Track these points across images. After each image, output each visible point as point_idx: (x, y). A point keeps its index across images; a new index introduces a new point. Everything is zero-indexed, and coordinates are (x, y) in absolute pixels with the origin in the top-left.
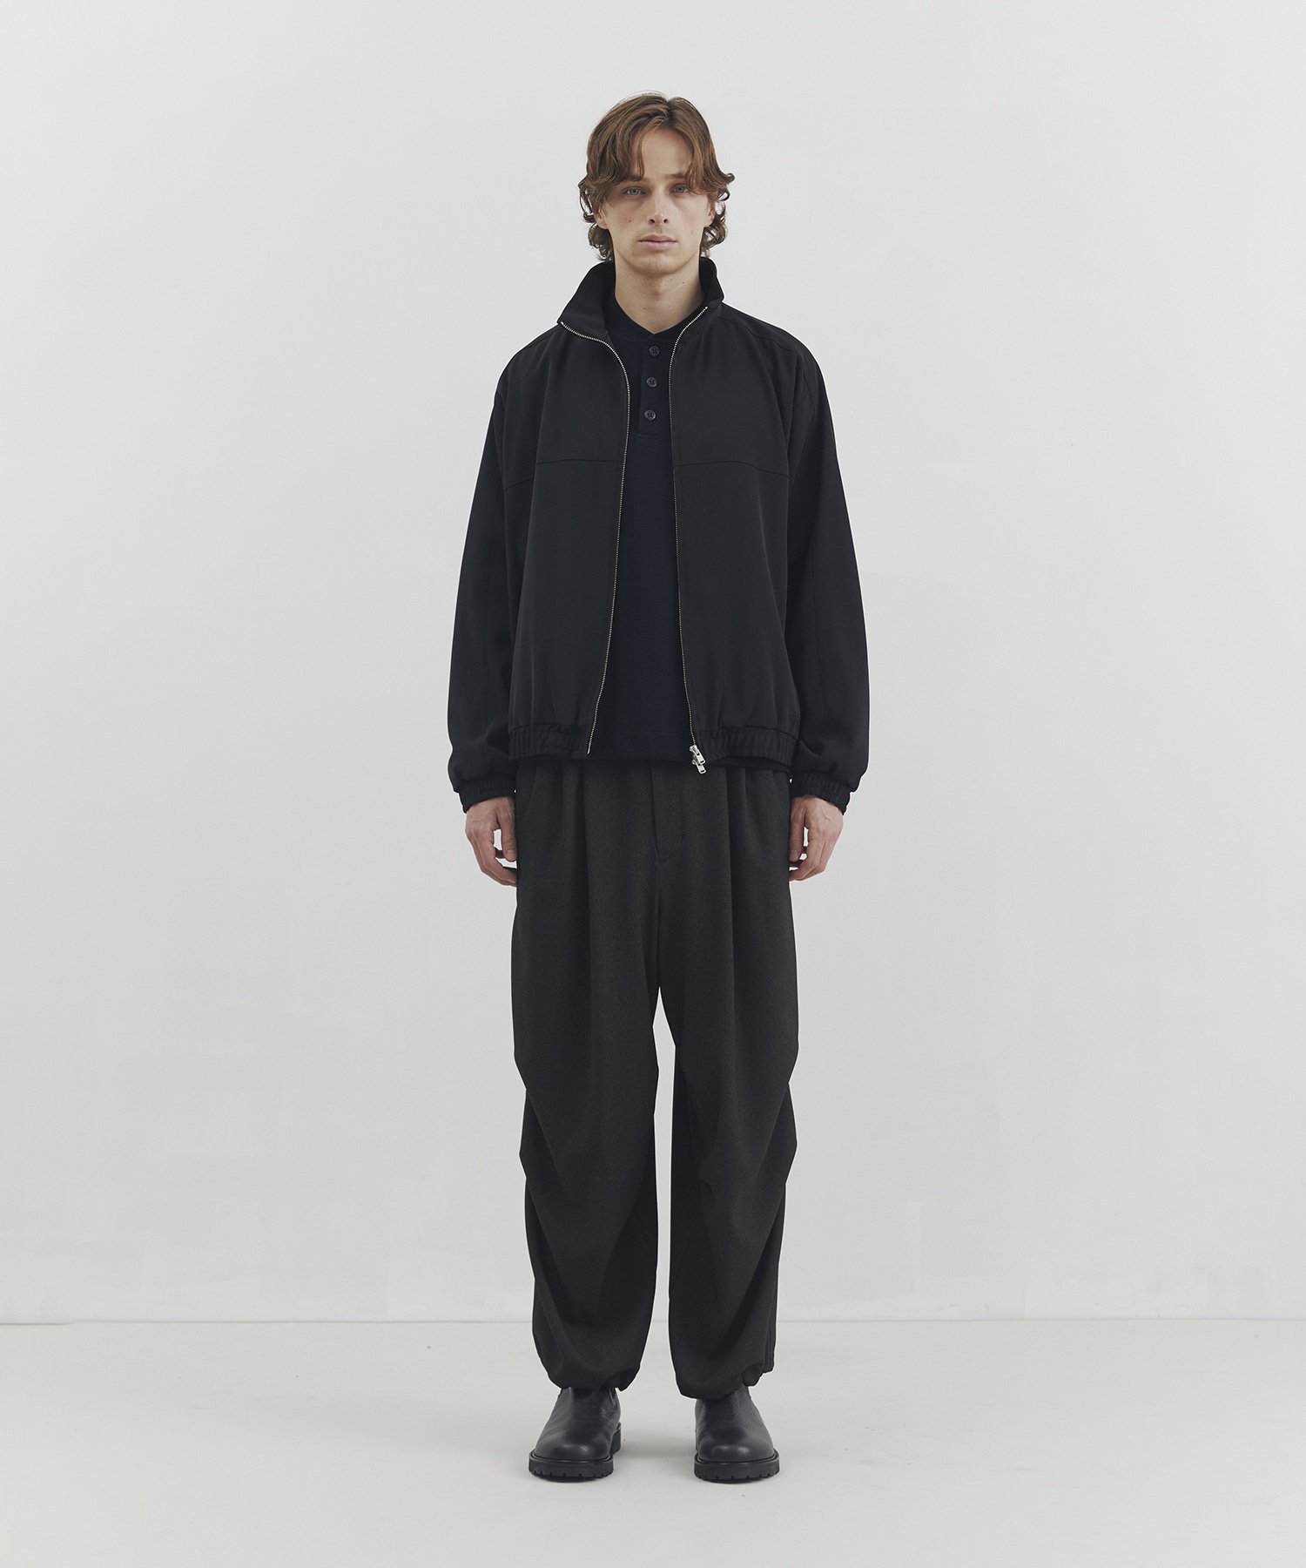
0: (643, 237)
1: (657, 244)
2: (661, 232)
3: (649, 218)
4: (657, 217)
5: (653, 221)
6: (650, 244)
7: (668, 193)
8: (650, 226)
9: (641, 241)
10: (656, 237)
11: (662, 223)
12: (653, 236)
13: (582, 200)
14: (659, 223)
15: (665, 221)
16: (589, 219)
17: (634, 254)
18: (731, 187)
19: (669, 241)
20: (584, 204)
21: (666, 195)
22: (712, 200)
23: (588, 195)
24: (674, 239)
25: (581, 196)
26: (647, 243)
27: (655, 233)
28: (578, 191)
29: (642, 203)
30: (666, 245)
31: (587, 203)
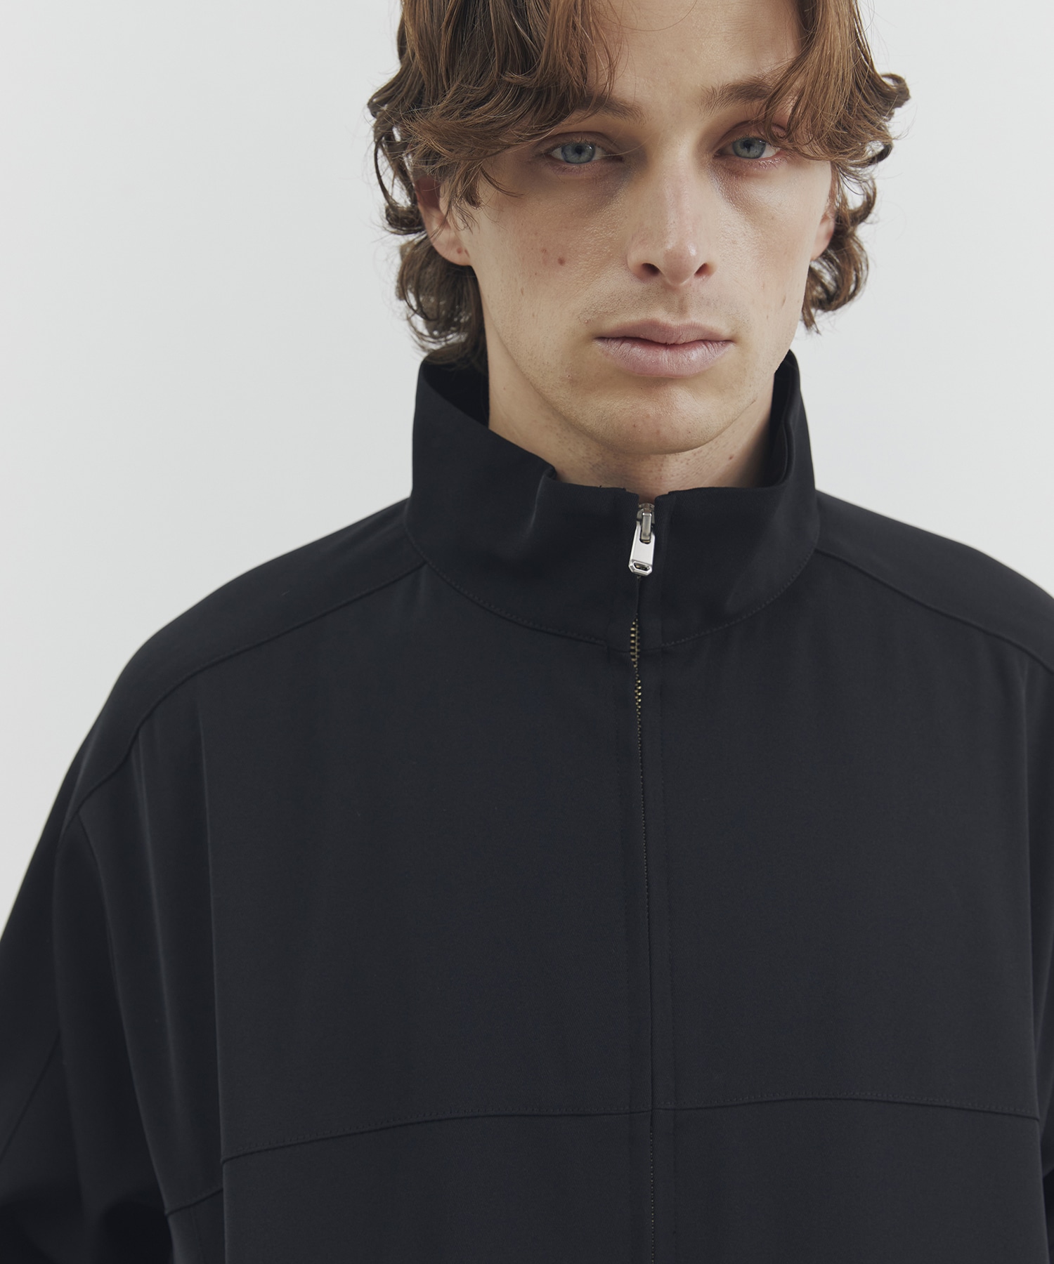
0: (612, 323)
1: (664, 356)
2: (682, 310)
3: (638, 255)
4: (668, 255)
5: (650, 270)
6: (638, 352)
7: (708, 158)
8: (638, 287)
9: (602, 338)
10: (664, 329)
11: (691, 283)
12: (654, 325)
13: (384, 163)
14: (678, 275)
15: (703, 270)
16: (400, 220)
17: (574, 382)
18: (899, 122)
19: (709, 339)
20: (388, 174)
21: (701, 165)
22: (839, 170)
23: (404, 146)
24: (724, 330)
25: (378, 144)
26: (626, 347)
27: (661, 315)
28: (366, 124)
29: (606, 198)
30: (696, 355)
31: (400, 171)
